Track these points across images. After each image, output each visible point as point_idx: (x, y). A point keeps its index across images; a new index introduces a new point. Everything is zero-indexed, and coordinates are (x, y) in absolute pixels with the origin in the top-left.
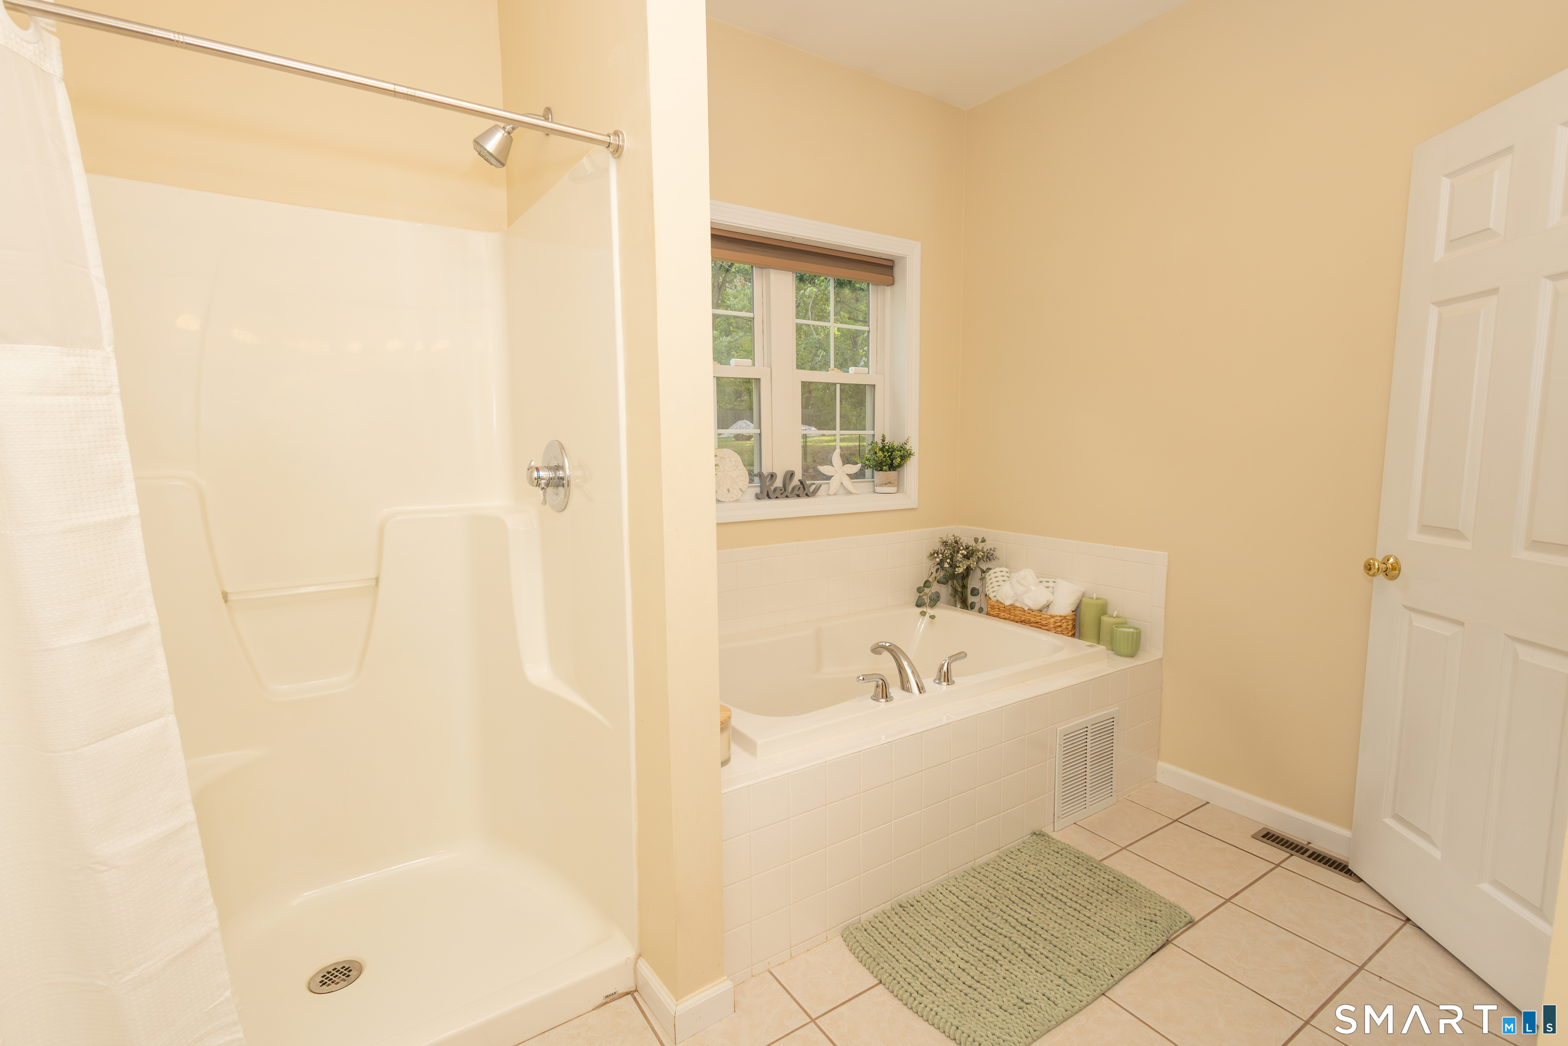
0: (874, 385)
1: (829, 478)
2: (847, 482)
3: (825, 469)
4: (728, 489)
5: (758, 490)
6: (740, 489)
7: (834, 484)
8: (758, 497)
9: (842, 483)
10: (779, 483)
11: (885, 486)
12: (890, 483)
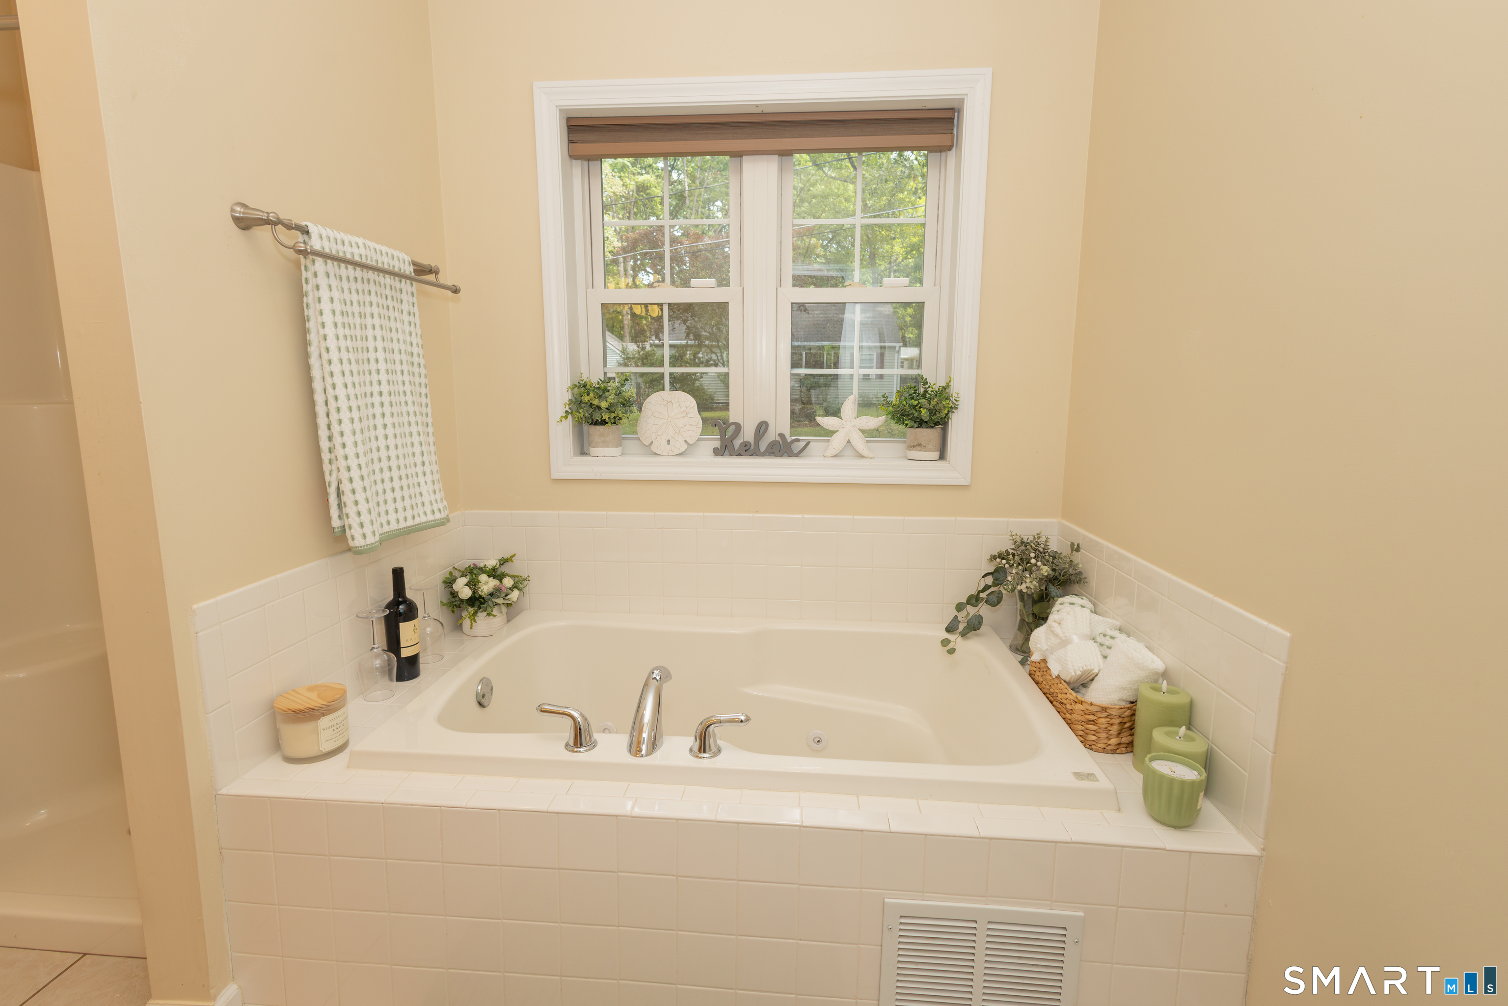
0: (924, 302)
1: (830, 433)
2: (859, 442)
3: (827, 422)
4: (669, 441)
5: (717, 444)
6: (685, 441)
7: (837, 442)
8: (717, 452)
9: (849, 442)
10: (748, 434)
11: (913, 450)
12: (920, 445)
